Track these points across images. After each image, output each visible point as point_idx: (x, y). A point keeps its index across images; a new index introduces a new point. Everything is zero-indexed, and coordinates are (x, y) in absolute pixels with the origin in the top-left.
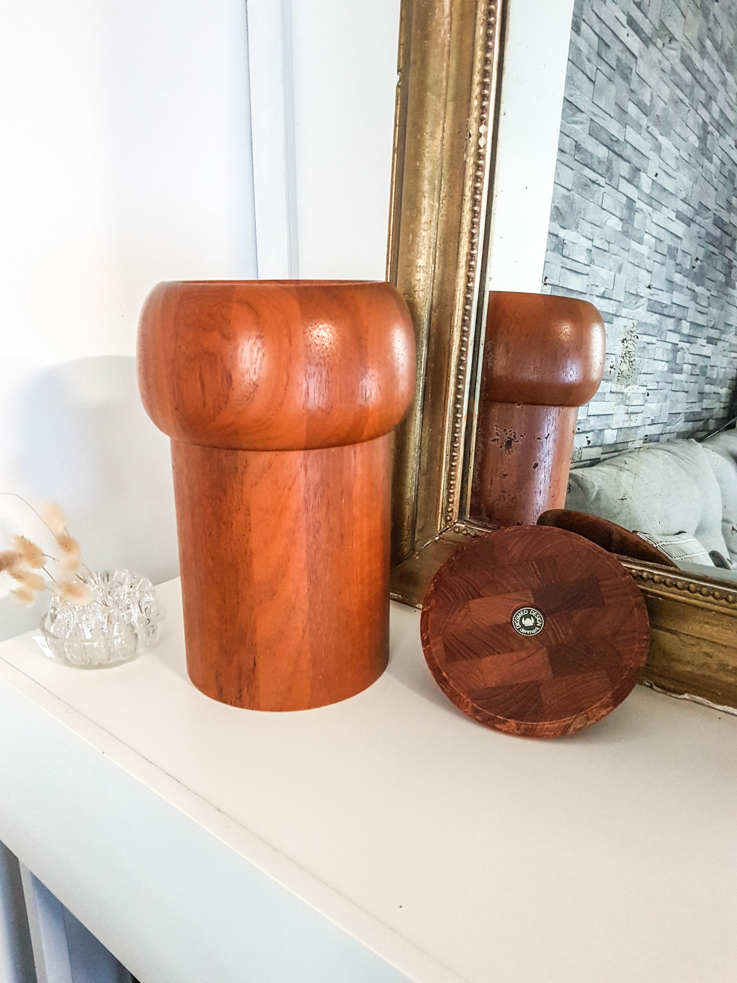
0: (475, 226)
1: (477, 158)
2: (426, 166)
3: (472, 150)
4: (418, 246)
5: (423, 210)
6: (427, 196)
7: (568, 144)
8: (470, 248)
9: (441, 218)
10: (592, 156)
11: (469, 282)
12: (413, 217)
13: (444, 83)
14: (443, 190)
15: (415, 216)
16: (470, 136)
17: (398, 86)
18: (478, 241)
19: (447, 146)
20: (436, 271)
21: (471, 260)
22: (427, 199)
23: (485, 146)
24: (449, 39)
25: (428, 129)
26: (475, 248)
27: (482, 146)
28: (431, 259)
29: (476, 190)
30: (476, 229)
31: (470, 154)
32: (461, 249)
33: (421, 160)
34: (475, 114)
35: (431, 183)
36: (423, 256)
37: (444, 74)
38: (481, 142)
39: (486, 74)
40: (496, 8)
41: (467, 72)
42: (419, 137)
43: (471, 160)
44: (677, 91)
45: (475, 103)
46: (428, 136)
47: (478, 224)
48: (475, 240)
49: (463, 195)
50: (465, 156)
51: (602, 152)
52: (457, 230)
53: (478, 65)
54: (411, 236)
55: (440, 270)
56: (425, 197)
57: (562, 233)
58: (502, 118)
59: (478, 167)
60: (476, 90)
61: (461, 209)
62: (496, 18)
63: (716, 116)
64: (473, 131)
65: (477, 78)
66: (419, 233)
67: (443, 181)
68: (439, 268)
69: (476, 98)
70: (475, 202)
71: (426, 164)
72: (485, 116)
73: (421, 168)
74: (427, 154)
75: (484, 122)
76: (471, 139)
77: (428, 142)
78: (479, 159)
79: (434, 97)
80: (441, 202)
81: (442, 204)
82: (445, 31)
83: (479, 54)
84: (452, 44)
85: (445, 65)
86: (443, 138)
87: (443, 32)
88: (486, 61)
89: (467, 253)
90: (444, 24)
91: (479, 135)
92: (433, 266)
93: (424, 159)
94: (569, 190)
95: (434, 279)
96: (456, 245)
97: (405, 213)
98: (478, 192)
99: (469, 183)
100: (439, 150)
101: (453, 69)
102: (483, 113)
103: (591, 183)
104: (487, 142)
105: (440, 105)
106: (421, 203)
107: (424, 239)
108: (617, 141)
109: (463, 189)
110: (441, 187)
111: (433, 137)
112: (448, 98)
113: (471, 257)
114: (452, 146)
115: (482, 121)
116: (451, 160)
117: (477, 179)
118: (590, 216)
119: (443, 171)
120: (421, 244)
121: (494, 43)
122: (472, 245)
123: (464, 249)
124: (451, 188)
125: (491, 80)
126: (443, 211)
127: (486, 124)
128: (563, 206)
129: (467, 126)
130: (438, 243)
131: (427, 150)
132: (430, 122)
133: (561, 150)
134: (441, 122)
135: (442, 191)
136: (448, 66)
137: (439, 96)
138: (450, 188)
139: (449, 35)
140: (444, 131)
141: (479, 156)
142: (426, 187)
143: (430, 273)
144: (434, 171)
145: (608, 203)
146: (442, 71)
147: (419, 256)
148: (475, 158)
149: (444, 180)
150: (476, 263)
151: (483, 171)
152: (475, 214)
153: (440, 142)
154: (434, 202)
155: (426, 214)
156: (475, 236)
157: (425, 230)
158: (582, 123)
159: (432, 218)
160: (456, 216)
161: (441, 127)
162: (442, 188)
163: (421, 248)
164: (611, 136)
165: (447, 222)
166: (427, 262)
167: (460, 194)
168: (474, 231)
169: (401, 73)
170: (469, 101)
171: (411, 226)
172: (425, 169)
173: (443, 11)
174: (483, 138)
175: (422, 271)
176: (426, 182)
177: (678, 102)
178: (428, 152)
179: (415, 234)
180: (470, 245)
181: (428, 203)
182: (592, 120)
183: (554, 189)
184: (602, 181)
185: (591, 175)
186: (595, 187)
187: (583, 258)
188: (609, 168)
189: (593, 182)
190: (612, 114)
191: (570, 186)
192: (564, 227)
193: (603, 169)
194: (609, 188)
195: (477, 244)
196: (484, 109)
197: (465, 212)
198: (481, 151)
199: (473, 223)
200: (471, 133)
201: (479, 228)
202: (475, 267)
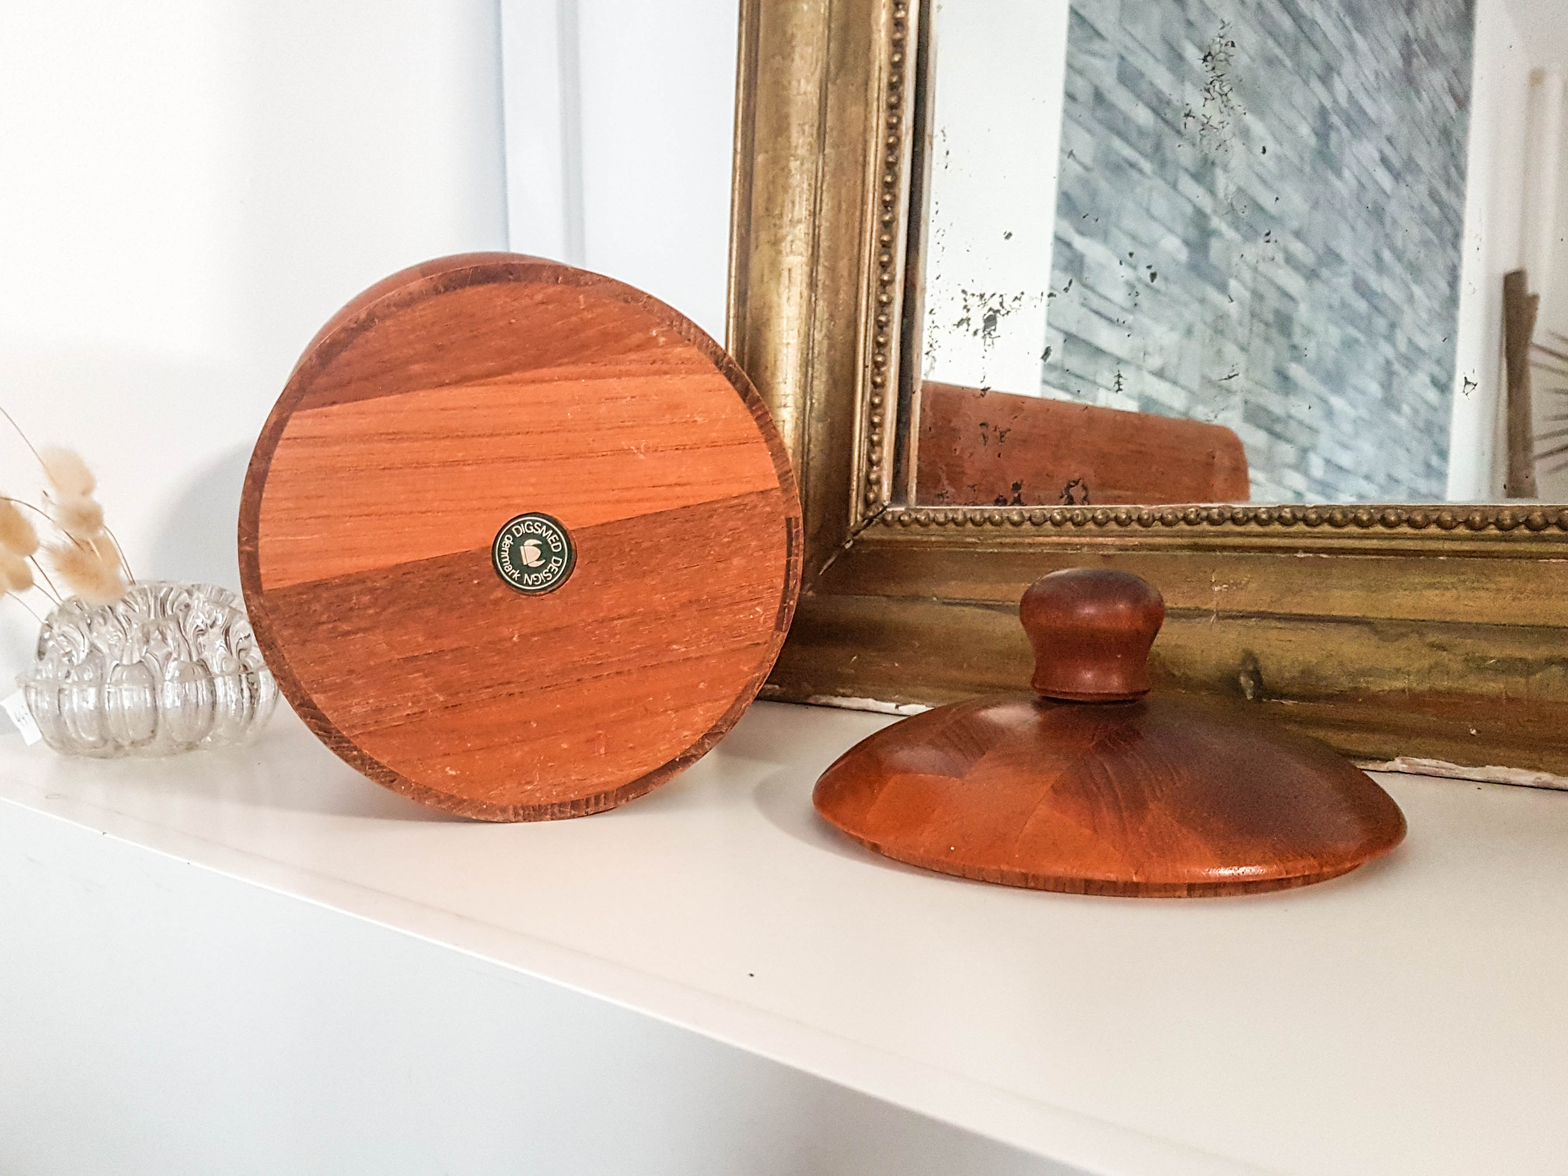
7: (1082, 87)
10: (1126, 119)
44: (1270, 43)
51: (1143, 116)
57: (1080, 243)
63: (1343, 101)
94: (1087, 169)
95: (830, 22)
103: (1127, 166)
108: (1169, 103)
118: (1129, 222)
128: (1077, 192)
133: (1070, 96)
143: (823, 10)
145: (1160, 207)
158: (1103, 57)
164: (1158, 94)
177: (1271, 62)
182: (1122, 58)
183: (1062, 162)
184: (1147, 166)
185: (1127, 152)
186: (1135, 175)
187: (1119, 295)
188: (1158, 147)
189: (1132, 165)
190: (1159, 56)
191: (1088, 161)
192: (1082, 233)
193: (1148, 145)
194: (1160, 183)
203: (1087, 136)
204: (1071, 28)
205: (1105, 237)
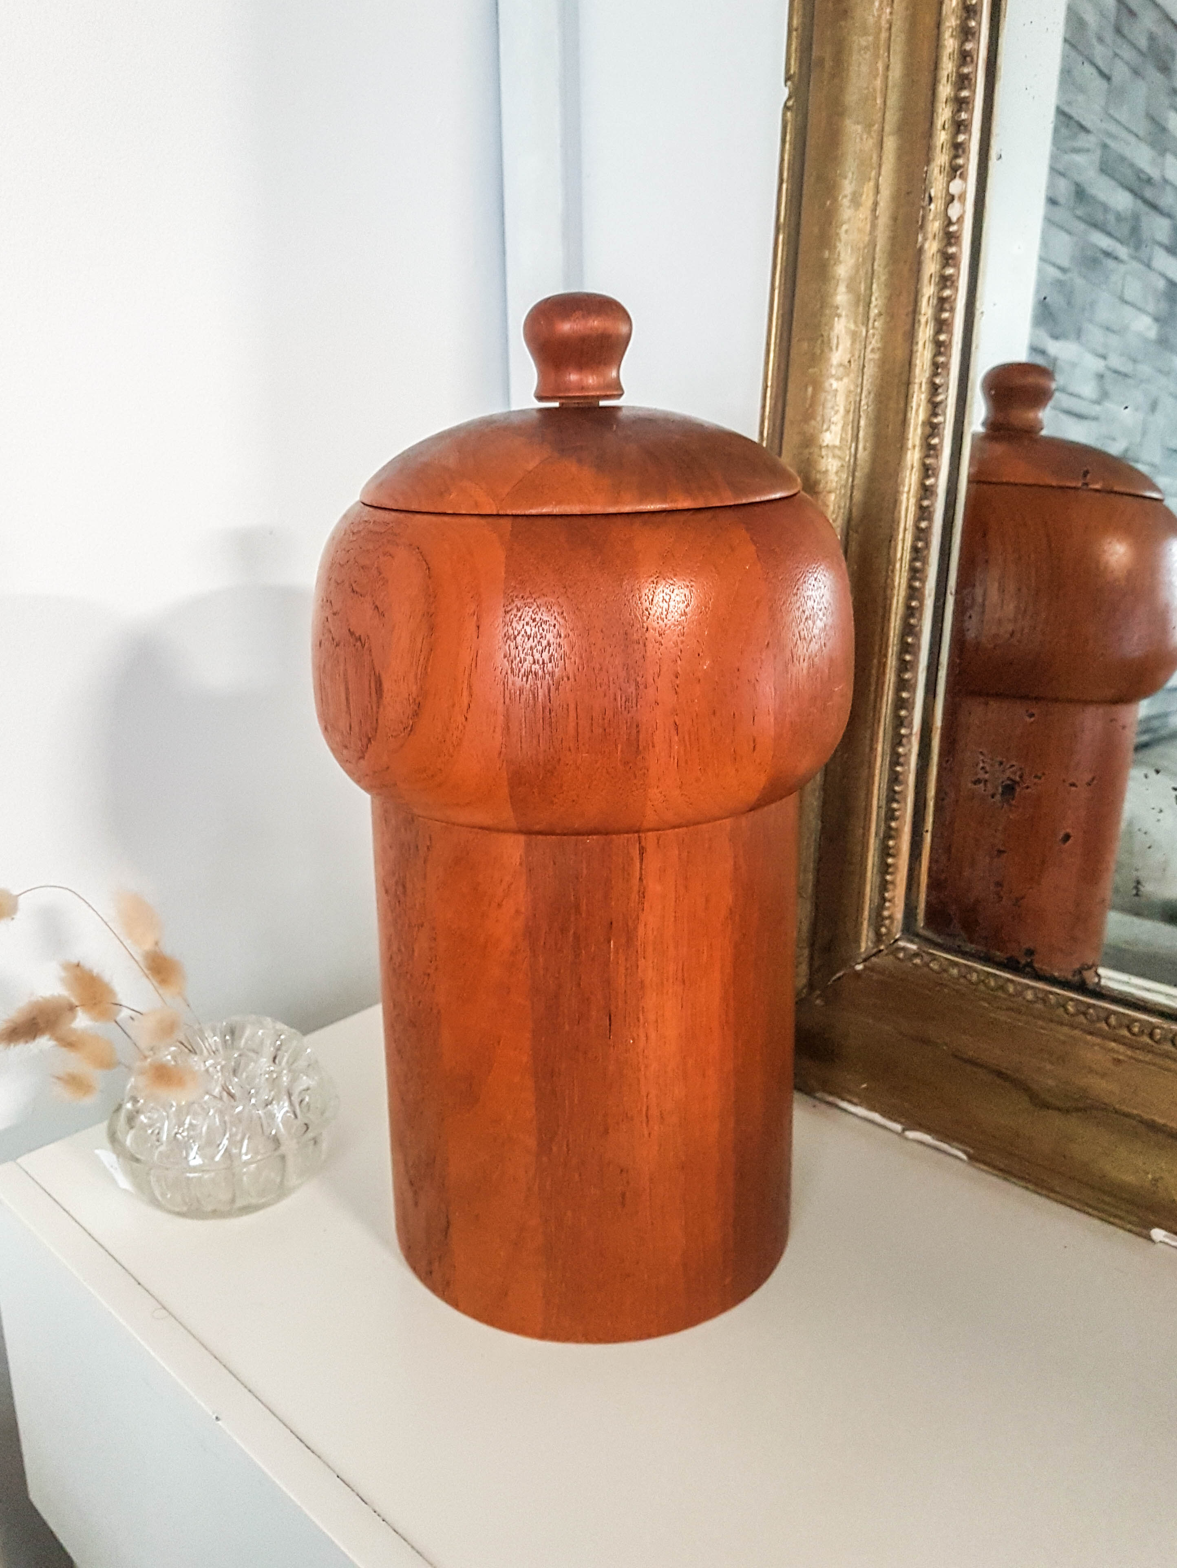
0: (939, 370)
1: (945, 241)
2: (841, 259)
3: (935, 226)
4: (824, 408)
5: (834, 341)
6: (844, 313)
7: (1064, 189)
8: (930, 413)
9: (869, 356)
10: (1106, 208)
11: (927, 476)
12: (814, 354)
13: (879, 101)
14: (874, 302)
15: (819, 352)
16: (931, 199)
17: (786, 108)
18: (946, 399)
19: (884, 219)
20: (859, 456)
21: (932, 435)
22: (843, 320)
23: (960, 219)
24: (888, 17)
25: (848, 187)
26: (940, 412)
27: (954, 219)
28: (850, 432)
29: (943, 303)
30: (943, 377)
31: (930, 236)
32: (912, 415)
33: (832, 248)
34: (941, 159)
35: (850, 288)
36: (833, 427)
37: (878, 83)
38: (954, 212)
39: (963, 81)
41: (924, 79)
42: (828, 203)
43: (932, 247)
45: (942, 137)
46: (846, 202)
47: (946, 366)
48: (939, 398)
49: (915, 311)
50: (920, 238)
51: (1121, 201)
52: (904, 378)
53: (948, 67)
54: (810, 389)
55: (867, 452)
56: (839, 316)
57: (1052, 348)
58: (993, 163)
59: (948, 259)
60: (944, 114)
61: (911, 337)
64: (937, 189)
65: (945, 90)
66: (827, 385)
67: (875, 286)
68: (865, 449)
69: (944, 128)
70: (942, 326)
71: (842, 255)
72: (960, 161)
73: (832, 262)
74: (843, 236)
75: (958, 173)
76: (932, 206)
77: (846, 212)
78: (949, 244)
79: (859, 128)
80: (870, 325)
81: (873, 327)
83: (950, 44)
84: (894, 30)
85: (880, 66)
86: (876, 204)
87: (876, 5)
88: (965, 57)
89: (923, 423)
91: (948, 198)
92: (853, 445)
93: (838, 244)
94: (1063, 270)
95: (854, 471)
96: (902, 405)
97: (800, 347)
99: (928, 291)
100: (868, 227)
101: (896, 72)
102: (956, 157)
103: (1102, 256)
104: (964, 212)
105: (870, 143)
106: (832, 328)
107: (835, 396)
108: (1149, 181)
109: (916, 302)
110: (871, 296)
111: (856, 202)
112: (887, 128)
113: (932, 429)
114: (895, 219)
115: (955, 171)
116: (893, 245)
117: (945, 281)
119: (876, 267)
120: (829, 405)
121: (979, 24)
122: (935, 407)
123: (918, 414)
124: (891, 300)
125: (974, 92)
126: (874, 343)
127: (963, 177)
128: (1054, 299)
129: (925, 181)
130: (863, 403)
131: (845, 227)
132: (850, 175)
133: (1052, 201)
134: (873, 174)
135: (872, 306)
136: (887, 68)
137: (869, 126)
138: (889, 299)
139: (888, 11)
140: (877, 191)
141: (950, 238)
142: (841, 297)
143: (847, 458)
144: (857, 268)
145: (1133, 289)
146: (875, 77)
147: (825, 427)
148: (940, 241)
149: (878, 285)
150: (942, 441)
151: (957, 266)
152: (940, 348)
153: (869, 212)
154: (857, 326)
155: (841, 347)
156: (940, 390)
157: (839, 379)
158: (1086, 151)
159: (853, 356)
160: (900, 354)
161: (872, 184)
162: (873, 299)
163: (829, 412)
164: (1139, 173)
165: (883, 363)
166: (841, 439)
167: (910, 309)
168: (938, 381)
169: (793, 83)
170: (930, 134)
171: (811, 370)
172: (840, 262)
174: (956, 201)
175: (830, 455)
176: (842, 289)
178: (846, 231)
179: (817, 384)
180: (930, 406)
181: (846, 327)
182: (1105, 146)
183: (1039, 271)
184: (1122, 251)
185: (1103, 241)
186: (1110, 264)
187: (1089, 390)
188: (1135, 230)
189: (1107, 254)
190: (1141, 133)
191: (1065, 263)
192: (1055, 337)
193: (1124, 230)
194: (1135, 265)
195: (943, 405)
196: (958, 149)
197: (921, 344)
198: (953, 229)
199: (936, 365)
200: (933, 195)
201: (948, 374)
202: (939, 447)
203: (1067, 238)
204: (1056, 130)
205: (1078, 335)
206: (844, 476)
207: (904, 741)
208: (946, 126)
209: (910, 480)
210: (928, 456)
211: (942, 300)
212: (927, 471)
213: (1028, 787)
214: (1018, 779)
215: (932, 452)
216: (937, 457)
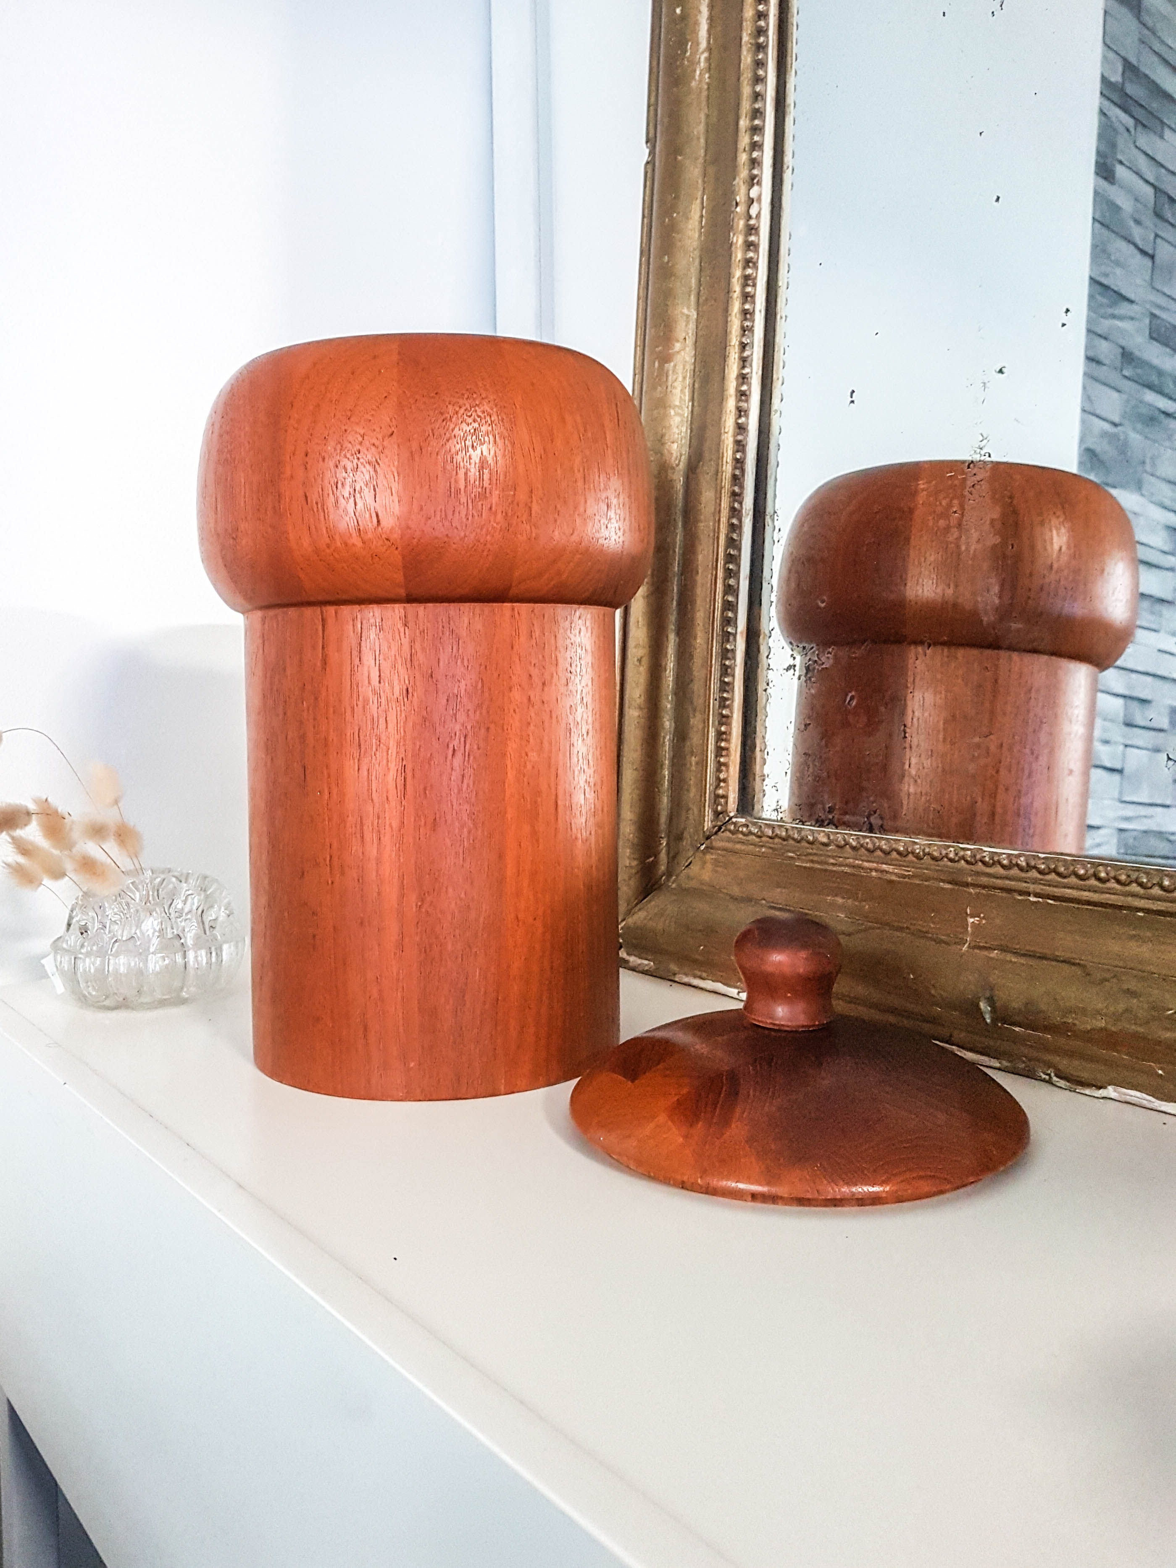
0: (746, 332)
1: (747, 233)
3: (741, 224)
4: (668, 376)
5: (674, 325)
6: (679, 302)
7: (1104, 349)
8: (741, 365)
9: (700, 333)
10: (1159, 372)
11: (740, 417)
14: (702, 292)
15: (662, 334)
17: (647, 163)
18: (752, 355)
19: (706, 228)
20: (695, 411)
21: (744, 383)
22: (680, 307)
23: (758, 216)
24: (707, 80)
25: (680, 206)
26: (749, 364)
27: (754, 216)
28: (688, 393)
29: (747, 280)
30: (748, 337)
31: (737, 231)
32: (729, 371)
33: (670, 253)
34: (742, 173)
35: (685, 283)
36: (675, 390)
37: (702, 127)
38: (754, 211)
39: (756, 114)
40: (768, 25)
42: (667, 220)
43: (738, 240)
45: (743, 156)
46: (681, 218)
47: (751, 329)
48: (746, 354)
49: (729, 291)
50: (730, 236)
53: (745, 106)
54: (657, 364)
55: (700, 408)
58: (788, 177)
59: (750, 246)
60: (744, 140)
61: (726, 311)
62: (767, 37)
64: (741, 197)
65: (744, 123)
67: (702, 279)
68: (699, 406)
69: (744, 151)
70: (747, 298)
72: (757, 172)
73: (671, 264)
74: (677, 243)
75: (755, 181)
76: (738, 209)
77: (679, 225)
78: (751, 234)
79: (688, 162)
80: (700, 309)
81: (703, 311)
82: (701, 70)
83: (746, 89)
84: (711, 87)
86: (702, 217)
87: (698, 72)
88: (757, 96)
89: (737, 376)
90: (699, 62)
91: (751, 201)
92: (690, 404)
93: (676, 251)
94: (1113, 425)
95: (691, 424)
96: (722, 365)
97: (650, 333)
98: (750, 282)
99: (737, 272)
100: (697, 235)
101: (713, 118)
102: (754, 169)
104: (760, 209)
105: (696, 172)
107: (676, 367)
109: (729, 283)
110: (700, 286)
111: (686, 216)
113: (743, 379)
114: (714, 225)
115: (753, 181)
116: (714, 246)
117: (749, 263)
119: (702, 264)
120: (672, 374)
121: (766, 72)
122: (744, 361)
123: (733, 369)
124: (714, 287)
125: (765, 120)
126: (703, 322)
127: (759, 183)
129: (732, 191)
130: (697, 369)
131: (681, 237)
132: (684, 196)
133: (1093, 360)
134: (699, 195)
135: (701, 294)
136: (707, 116)
137: (696, 160)
138: (712, 286)
139: (707, 76)
140: (702, 207)
141: (752, 230)
142: (679, 289)
143: (686, 415)
144: (688, 264)
146: (699, 124)
147: (669, 391)
148: (744, 233)
149: (705, 277)
150: (750, 389)
151: (756, 251)
152: (747, 315)
153: (697, 223)
154: (691, 311)
155: (679, 328)
156: (747, 348)
157: (678, 352)
158: (1131, 318)
159: (688, 334)
160: (720, 325)
161: (699, 201)
162: (702, 289)
163: (672, 380)
165: (709, 335)
166: (682, 400)
167: (724, 290)
168: (746, 340)
169: (651, 144)
170: (735, 156)
171: (658, 349)
172: (677, 263)
173: (698, 44)
174: (755, 204)
175: (674, 413)
176: (680, 283)
179: (663, 359)
180: (741, 362)
182: (1153, 316)
183: (1083, 422)
185: (1159, 401)
187: (1160, 541)
191: (1116, 418)
195: (750, 359)
196: (754, 163)
197: (734, 314)
198: (752, 222)
199: (744, 330)
200: (738, 200)
201: (753, 336)
202: (748, 393)
203: (1115, 395)
204: (1091, 297)
205: (1139, 486)
206: (684, 429)
207: (731, 638)
208: (747, 149)
209: (729, 422)
210: (741, 400)
211: (746, 278)
212: (741, 412)
213: (823, 663)
214: (816, 659)
215: (743, 398)
216: (747, 401)
